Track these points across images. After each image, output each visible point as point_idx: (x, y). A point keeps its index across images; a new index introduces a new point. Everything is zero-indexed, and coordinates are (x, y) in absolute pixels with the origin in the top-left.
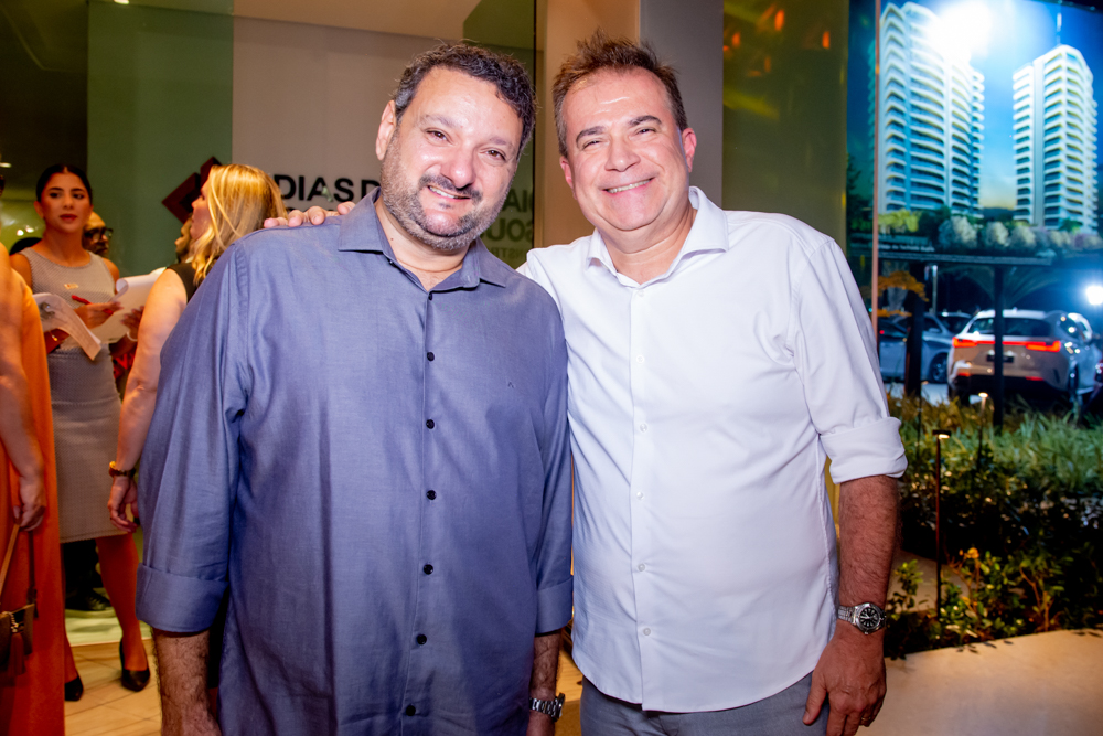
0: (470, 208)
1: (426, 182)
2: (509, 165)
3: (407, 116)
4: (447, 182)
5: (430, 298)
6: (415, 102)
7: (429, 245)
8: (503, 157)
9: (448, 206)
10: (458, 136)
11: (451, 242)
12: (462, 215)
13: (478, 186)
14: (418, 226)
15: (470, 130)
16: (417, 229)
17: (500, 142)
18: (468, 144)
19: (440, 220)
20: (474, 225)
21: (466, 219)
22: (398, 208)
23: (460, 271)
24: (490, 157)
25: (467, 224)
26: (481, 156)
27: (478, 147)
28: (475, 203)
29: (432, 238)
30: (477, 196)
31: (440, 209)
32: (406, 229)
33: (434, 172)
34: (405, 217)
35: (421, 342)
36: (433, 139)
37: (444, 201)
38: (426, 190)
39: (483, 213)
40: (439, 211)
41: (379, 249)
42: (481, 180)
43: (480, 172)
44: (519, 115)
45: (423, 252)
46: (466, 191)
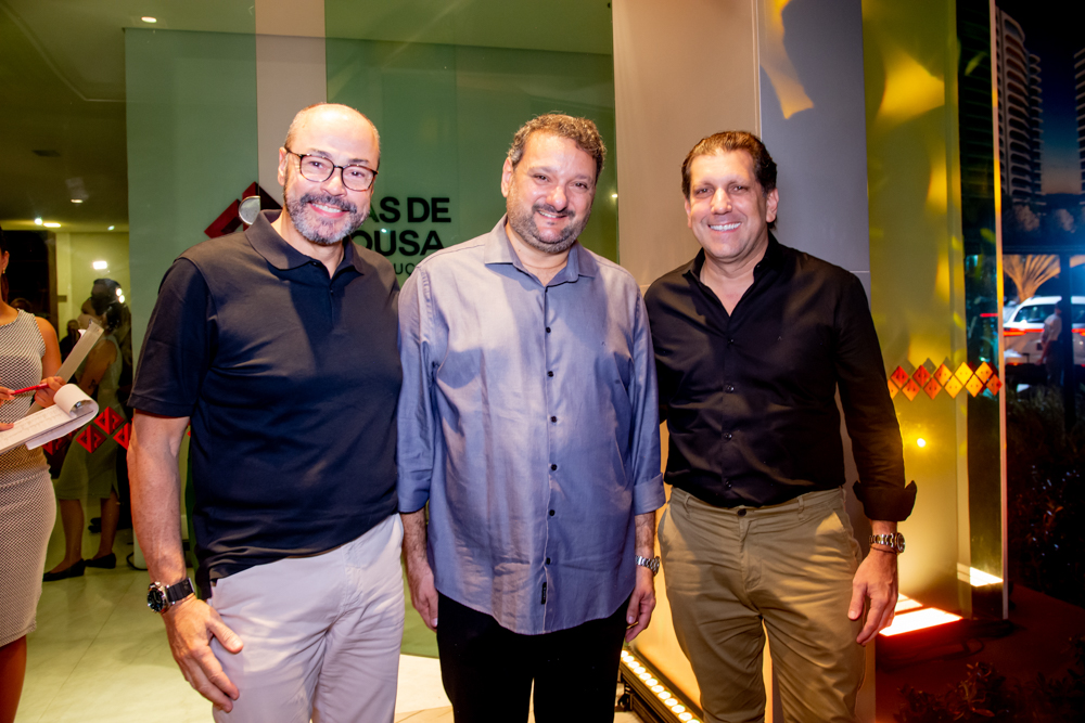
0: (569, 223)
1: (536, 208)
2: (590, 191)
3: (520, 167)
4: (550, 208)
5: (546, 291)
6: (525, 157)
7: (543, 250)
8: (585, 187)
9: (553, 224)
10: (555, 177)
11: (557, 247)
12: (563, 228)
13: (571, 207)
14: (534, 239)
15: (562, 173)
16: (534, 240)
17: (582, 177)
18: (562, 181)
19: (549, 233)
20: (571, 233)
21: (566, 230)
22: (521, 228)
23: (565, 268)
24: (577, 188)
25: (566, 233)
26: (571, 188)
27: (568, 182)
28: (571, 219)
29: (545, 245)
30: (572, 214)
31: (548, 226)
32: (526, 241)
33: (541, 202)
34: (526, 233)
35: (542, 321)
36: (539, 181)
37: (550, 221)
38: (537, 215)
39: (576, 225)
40: (547, 227)
41: (510, 261)
42: (573, 203)
43: (571, 199)
44: (593, 157)
45: (539, 255)
46: (564, 212)
